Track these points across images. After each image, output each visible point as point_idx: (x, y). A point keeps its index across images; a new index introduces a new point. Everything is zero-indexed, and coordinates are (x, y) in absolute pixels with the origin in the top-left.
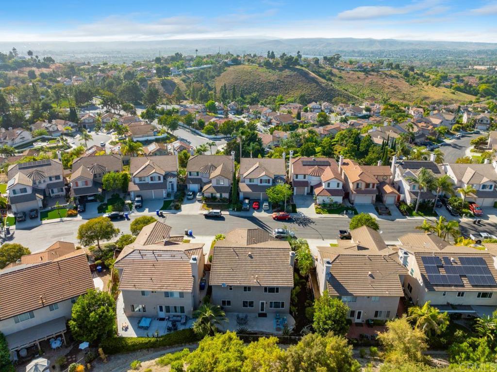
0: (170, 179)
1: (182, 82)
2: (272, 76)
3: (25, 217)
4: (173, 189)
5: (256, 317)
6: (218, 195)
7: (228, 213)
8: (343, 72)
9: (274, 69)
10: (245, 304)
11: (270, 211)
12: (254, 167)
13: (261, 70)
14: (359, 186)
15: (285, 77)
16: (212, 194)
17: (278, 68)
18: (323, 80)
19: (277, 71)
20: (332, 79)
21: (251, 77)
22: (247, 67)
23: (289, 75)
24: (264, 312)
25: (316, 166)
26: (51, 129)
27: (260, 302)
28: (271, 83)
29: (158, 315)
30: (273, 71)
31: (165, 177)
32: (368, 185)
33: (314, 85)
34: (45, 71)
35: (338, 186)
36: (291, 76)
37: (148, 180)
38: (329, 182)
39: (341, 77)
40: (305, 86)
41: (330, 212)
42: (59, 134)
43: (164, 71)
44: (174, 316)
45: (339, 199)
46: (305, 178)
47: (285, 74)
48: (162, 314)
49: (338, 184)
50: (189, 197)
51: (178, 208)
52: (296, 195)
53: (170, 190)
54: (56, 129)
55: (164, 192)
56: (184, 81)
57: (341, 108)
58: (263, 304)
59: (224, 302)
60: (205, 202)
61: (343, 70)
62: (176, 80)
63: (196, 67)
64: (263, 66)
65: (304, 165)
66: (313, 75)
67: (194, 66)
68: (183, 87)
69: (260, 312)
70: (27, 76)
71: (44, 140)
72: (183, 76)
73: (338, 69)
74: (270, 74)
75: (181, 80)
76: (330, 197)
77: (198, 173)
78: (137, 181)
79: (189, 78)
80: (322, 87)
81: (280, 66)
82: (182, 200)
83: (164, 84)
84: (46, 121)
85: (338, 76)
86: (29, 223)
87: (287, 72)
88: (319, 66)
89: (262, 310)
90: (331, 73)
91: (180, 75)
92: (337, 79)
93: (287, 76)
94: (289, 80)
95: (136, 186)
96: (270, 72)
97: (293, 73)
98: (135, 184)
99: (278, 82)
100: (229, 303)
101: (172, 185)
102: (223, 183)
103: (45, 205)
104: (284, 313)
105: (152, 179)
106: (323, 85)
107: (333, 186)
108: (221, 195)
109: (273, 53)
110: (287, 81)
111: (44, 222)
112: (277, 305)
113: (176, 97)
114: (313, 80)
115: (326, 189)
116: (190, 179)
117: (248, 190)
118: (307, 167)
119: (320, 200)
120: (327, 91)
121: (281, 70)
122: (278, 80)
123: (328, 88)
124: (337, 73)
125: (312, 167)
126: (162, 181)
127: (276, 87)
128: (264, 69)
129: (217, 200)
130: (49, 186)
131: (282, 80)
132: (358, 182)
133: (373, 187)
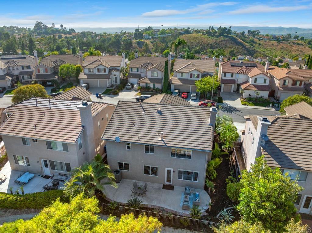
0: (114, 73)
1: (150, 43)
2: (212, 40)
4: (116, 82)
5: (159, 189)
6: (152, 86)
8: (262, 41)
9: (213, 36)
10: (147, 170)
11: (197, 100)
12: (186, 65)
13: (203, 36)
14: (286, 84)
15: (220, 41)
16: (147, 84)
17: (216, 36)
18: (247, 44)
19: (215, 37)
20: (254, 45)
21: (197, 41)
22: (195, 35)
23: (223, 40)
24: (171, 183)
25: (243, 67)
27: (166, 169)
28: (210, 44)
29: (42, 172)
30: (213, 38)
31: (110, 70)
32: (295, 82)
33: (241, 46)
35: (265, 82)
36: (224, 40)
37: (96, 72)
38: (256, 77)
39: (260, 44)
40: (234, 47)
41: (256, 104)
43: (139, 35)
44: (59, 174)
45: (265, 94)
46: (232, 76)
47: (220, 39)
48: (47, 171)
49: (265, 80)
50: (128, 87)
51: (116, 94)
52: (223, 92)
53: (114, 83)
55: (108, 82)
56: (152, 42)
57: (260, 60)
58: (169, 172)
59: (121, 165)
60: (140, 91)
61: (262, 39)
62: (148, 42)
63: (161, 36)
64: (205, 34)
65: (232, 66)
66: (240, 40)
67: (160, 34)
68: (151, 46)
69: (166, 183)
70: (57, 38)
72: (152, 40)
73: (258, 39)
74: (210, 39)
75: (150, 42)
76: (257, 91)
77: (138, 69)
78: (87, 71)
79: (155, 41)
80: (246, 48)
81: (217, 34)
83: (139, 43)
85: (258, 43)
87: (222, 38)
88: (244, 37)
89: (169, 180)
90: (253, 41)
91: (150, 39)
92: (257, 45)
93: (222, 41)
94: (223, 43)
96: (210, 38)
97: (226, 39)
98: (85, 74)
99: (215, 44)
100: (127, 166)
101: (116, 78)
102: (156, 75)
103: (12, 86)
104: (196, 187)
105: (99, 70)
106: (247, 47)
107: (260, 82)
108: (154, 85)
109: (213, 27)
110: (221, 44)
111: (5, 96)
112: (188, 175)
113: (145, 50)
114: (240, 43)
115: (253, 85)
116: (132, 74)
117: (179, 82)
118: (235, 67)
119: (246, 94)
120: (249, 51)
121: (217, 37)
122: (215, 43)
123: (251, 49)
124: (257, 41)
125: (239, 67)
126: (107, 73)
127: (214, 47)
128: (206, 36)
129: (150, 90)
130: (21, 73)
131: (218, 43)
132: (284, 79)
133: (300, 85)
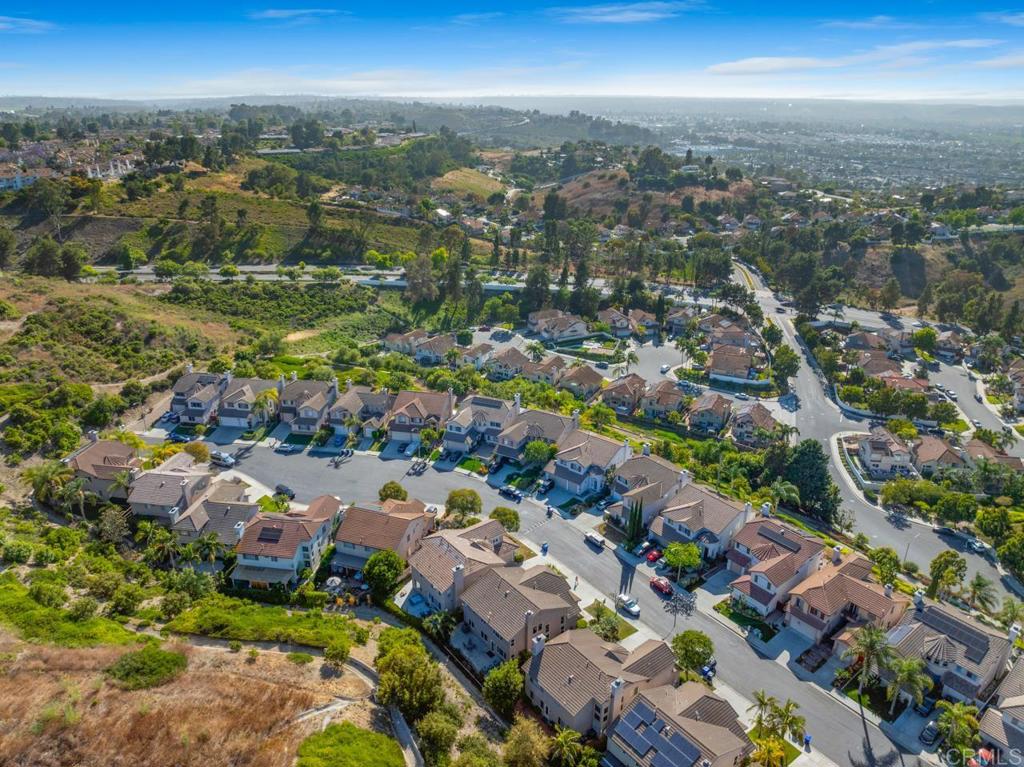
3: (447, 457)
7: (614, 546)
10: (482, 635)
11: (662, 572)
12: (686, 505)
14: (801, 606)
16: (618, 515)
24: (494, 652)
25: (771, 544)
26: (618, 324)
27: (491, 640)
31: (591, 468)
32: (813, 611)
34: (715, 196)
35: (769, 588)
37: (568, 466)
38: (756, 573)
41: (733, 616)
42: (627, 333)
43: (907, 231)
45: (764, 610)
46: (748, 552)
49: (769, 585)
50: (599, 507)
51: (574, 514)
54: (625, 324)
55: (578, 487)
59: (470, 622)
62: (933, 254)
63: (1009, 226)
65: (760, 534)
67: (1007, 222)
68: (938, 270)
70: (680, 204)
71: (601, 339)
72: (957, 246)
75: (944, 254)
76: (746, 596)
78: (559, 462)
79: (969, 251)
82: (590, 506)
83: (899, 257)
84: (622, 309)
86: (446, 465)
89: (492, 649)
95: (555, 467)
98: (555, 465)
100: (473, 626)
101: (596, 482)
103: (472, 450)
107: (762, 584)
108: (626, 522)
111: (456, 469)
112: (501, 652)
115: (751, 583)
117: (660, 532)
118: (761, 538)
125: (766, 540)
126: (582, 473)
132: (800, 596)
133: (822, 618)
